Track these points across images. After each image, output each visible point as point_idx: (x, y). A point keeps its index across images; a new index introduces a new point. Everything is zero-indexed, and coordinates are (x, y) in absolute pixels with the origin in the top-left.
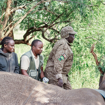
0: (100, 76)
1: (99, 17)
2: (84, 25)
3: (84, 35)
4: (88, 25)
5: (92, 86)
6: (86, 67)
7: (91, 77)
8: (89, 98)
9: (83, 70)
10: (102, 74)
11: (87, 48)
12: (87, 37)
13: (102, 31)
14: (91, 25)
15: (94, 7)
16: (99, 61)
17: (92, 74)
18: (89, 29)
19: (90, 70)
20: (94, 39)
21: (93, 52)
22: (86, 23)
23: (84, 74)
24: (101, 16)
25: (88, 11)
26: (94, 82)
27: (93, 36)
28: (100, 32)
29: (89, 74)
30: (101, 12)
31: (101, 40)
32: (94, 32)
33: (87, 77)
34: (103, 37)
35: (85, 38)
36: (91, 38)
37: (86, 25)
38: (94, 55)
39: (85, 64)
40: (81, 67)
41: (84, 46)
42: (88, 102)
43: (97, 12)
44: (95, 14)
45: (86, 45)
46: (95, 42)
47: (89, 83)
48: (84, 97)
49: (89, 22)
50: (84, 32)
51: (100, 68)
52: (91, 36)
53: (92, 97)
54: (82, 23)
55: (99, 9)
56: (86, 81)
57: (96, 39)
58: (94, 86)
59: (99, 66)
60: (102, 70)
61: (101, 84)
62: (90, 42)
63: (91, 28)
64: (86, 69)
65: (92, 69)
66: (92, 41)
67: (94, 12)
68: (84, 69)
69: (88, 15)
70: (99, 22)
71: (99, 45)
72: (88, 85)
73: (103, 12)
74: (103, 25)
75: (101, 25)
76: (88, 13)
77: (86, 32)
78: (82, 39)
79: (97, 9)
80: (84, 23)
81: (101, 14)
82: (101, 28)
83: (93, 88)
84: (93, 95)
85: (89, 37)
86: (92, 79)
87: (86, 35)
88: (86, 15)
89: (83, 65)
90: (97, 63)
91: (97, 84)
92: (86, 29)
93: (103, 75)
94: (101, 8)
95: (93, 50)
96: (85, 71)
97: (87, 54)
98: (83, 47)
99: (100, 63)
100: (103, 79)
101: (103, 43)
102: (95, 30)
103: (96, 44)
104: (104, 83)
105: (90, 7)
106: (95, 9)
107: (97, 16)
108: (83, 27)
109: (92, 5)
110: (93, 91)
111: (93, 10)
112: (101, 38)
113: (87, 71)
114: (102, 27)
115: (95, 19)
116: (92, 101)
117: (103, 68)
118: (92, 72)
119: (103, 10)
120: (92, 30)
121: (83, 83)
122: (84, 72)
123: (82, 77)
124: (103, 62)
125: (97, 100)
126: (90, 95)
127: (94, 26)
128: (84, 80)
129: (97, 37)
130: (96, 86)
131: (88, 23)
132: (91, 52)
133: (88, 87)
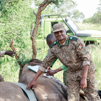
0: (20, 69)
1: (18, 12)
2: (4, 20)
3: (4, 30)
4: (8, 20)
5: (12, 79)
6: (7, 61)
7: (12, 70)
8: (9, 91)
9: (3, 65)
10: (21, 68)
11: (7, 43)
12: (7, 33)
13: (22, 26)
14: (11, 21)
15: (13, 3)
16: (18, 55)
17: (13, 68)
18: (9, 24)
19: (10, 64)
20: (13, 34)
21: (13, 47)
22: (6, 18)
23: (5, 68)
24: (20, 11)
25: (7, 7)
26: (14, 76)
27: (13, 31)
28: (19, 27)
29: (9, 68)
30: (20, 8)
31: (20, 35)
32: (14, 27)
33: (7, 71)
34: (23, 32)
35: (5, 33)
36: (11, 33)
37: (6, 20)
38: (13, 49)
39: (5, 58)
40: (1, 62)
41: (4, 40)
42: (8, 96)
43: (16, 8)
44: (14, 10)
45: (6, 40)
46: (15, 37)
47: (10, 76)
48: (4, 90)
49: (9, 18)
50: (4, 27)
51: (19, 62)
52: (11, 31)
53: (12, 90)
54: (2, 19)
55: (18, 5)
56: (6, 74)
57: (16, 34)
58: (14, 80)
59: (19, 60)
60: (21, 64)
61: (20, 77)
62: (10, 37)
63: (11, 23)
64: (7, 63)
65: (13, 63)
66: (12, 36)
67: (13, 8)
68: (4, 63)
69: (8, 10)
70: (19, 18)
71: (19, 40)
72: (9, 79)
73: (22, 8)
74: (22, 20)
75: (21, 20)
76: (8, 9)
77: (5, 27)
78: (2, 34)
79: (16, 4)
80: (4, 19)
81: (20, 10)
82: (20, 23)
83: (13, 82)
84: (12, 88)
85: (9, 32)
86: (13, 73)
87: (6, 30)
88: (6, 11)
89: (3, 60)
90: (17, 57)
91: (17, 77)
92: (6, 24)
93: (23, 68)
94: (20, 4)
95: (12, 45)
96: (6, 65)
97: (7, 49)
98: (3, 42)
99: (19, 57)
100: (23, 72)
101: (22, 38)
102: (15, 25)
103: (16, 39)
104: (23, 77)
105: (9, 3)
106: (15, 5)
107: (16, 12)
108: (3, 22)
109: (11, 1)
110: (13, 85)
111: (12, 5)
112: (20, 33)
113: (7, 65)
114: (22, 23)
115: (15, 14)
116: (11, 94)
117: (22, 62)
118: (13, 66)
119: (22, 6)
120: (11, 25)
121: (4, 77)
122: (4, 66)
123: (3, 71)
124: (22, 56)
125: (16, 93)
126: (10, 89)
127: (14, 21)
128: (5, 74)
129: (17, 32)
130: (16, 79)
131: (7, 18)
132: (11, 47)
133: (9, 81)
